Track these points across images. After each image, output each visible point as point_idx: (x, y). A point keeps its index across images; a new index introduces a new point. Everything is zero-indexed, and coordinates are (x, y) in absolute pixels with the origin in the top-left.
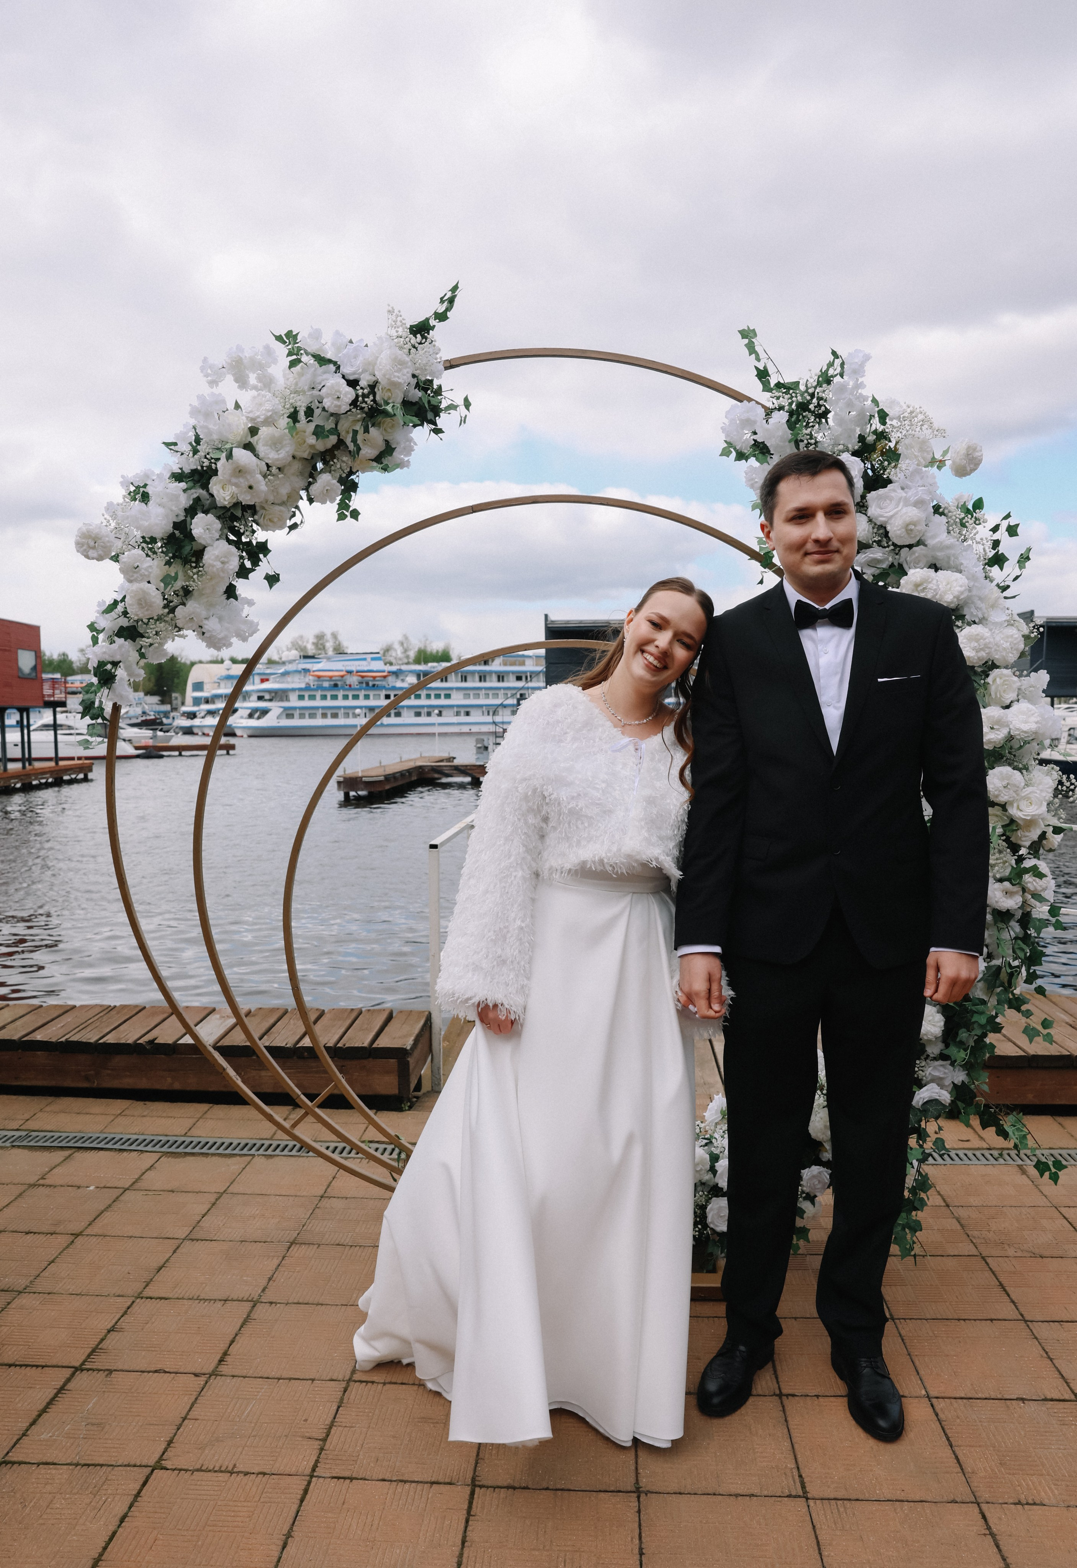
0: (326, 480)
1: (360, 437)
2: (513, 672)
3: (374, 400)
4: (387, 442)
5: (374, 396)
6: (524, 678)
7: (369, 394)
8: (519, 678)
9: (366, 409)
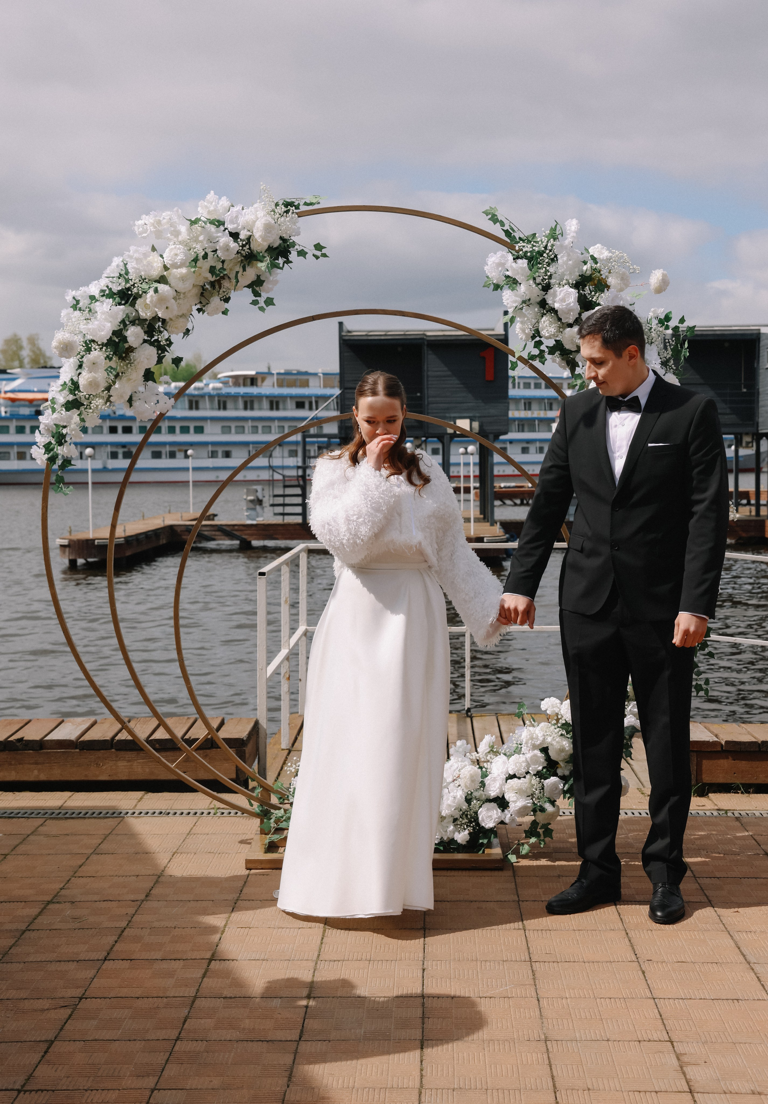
0: (216, 301)
1: (239, 275)
2: (292, 397)
3: (250, 249)
4: (258, 277)
5: (249, 246)
6: (307, 405)
7: (246, 244)
8: (300, 405)
9: (244, 255)
